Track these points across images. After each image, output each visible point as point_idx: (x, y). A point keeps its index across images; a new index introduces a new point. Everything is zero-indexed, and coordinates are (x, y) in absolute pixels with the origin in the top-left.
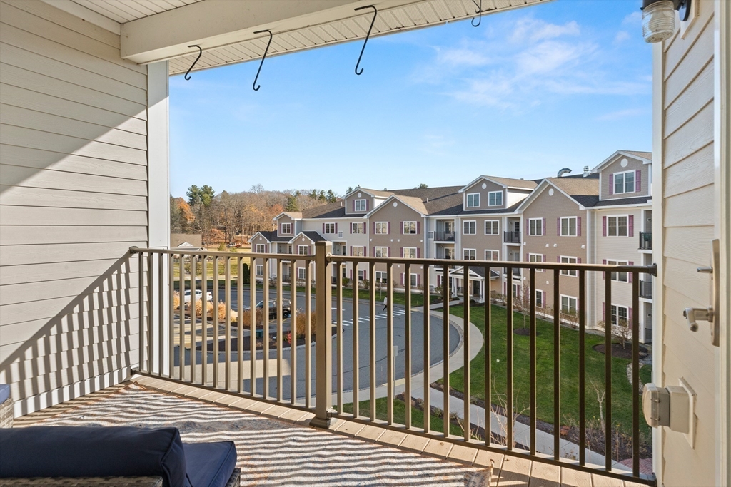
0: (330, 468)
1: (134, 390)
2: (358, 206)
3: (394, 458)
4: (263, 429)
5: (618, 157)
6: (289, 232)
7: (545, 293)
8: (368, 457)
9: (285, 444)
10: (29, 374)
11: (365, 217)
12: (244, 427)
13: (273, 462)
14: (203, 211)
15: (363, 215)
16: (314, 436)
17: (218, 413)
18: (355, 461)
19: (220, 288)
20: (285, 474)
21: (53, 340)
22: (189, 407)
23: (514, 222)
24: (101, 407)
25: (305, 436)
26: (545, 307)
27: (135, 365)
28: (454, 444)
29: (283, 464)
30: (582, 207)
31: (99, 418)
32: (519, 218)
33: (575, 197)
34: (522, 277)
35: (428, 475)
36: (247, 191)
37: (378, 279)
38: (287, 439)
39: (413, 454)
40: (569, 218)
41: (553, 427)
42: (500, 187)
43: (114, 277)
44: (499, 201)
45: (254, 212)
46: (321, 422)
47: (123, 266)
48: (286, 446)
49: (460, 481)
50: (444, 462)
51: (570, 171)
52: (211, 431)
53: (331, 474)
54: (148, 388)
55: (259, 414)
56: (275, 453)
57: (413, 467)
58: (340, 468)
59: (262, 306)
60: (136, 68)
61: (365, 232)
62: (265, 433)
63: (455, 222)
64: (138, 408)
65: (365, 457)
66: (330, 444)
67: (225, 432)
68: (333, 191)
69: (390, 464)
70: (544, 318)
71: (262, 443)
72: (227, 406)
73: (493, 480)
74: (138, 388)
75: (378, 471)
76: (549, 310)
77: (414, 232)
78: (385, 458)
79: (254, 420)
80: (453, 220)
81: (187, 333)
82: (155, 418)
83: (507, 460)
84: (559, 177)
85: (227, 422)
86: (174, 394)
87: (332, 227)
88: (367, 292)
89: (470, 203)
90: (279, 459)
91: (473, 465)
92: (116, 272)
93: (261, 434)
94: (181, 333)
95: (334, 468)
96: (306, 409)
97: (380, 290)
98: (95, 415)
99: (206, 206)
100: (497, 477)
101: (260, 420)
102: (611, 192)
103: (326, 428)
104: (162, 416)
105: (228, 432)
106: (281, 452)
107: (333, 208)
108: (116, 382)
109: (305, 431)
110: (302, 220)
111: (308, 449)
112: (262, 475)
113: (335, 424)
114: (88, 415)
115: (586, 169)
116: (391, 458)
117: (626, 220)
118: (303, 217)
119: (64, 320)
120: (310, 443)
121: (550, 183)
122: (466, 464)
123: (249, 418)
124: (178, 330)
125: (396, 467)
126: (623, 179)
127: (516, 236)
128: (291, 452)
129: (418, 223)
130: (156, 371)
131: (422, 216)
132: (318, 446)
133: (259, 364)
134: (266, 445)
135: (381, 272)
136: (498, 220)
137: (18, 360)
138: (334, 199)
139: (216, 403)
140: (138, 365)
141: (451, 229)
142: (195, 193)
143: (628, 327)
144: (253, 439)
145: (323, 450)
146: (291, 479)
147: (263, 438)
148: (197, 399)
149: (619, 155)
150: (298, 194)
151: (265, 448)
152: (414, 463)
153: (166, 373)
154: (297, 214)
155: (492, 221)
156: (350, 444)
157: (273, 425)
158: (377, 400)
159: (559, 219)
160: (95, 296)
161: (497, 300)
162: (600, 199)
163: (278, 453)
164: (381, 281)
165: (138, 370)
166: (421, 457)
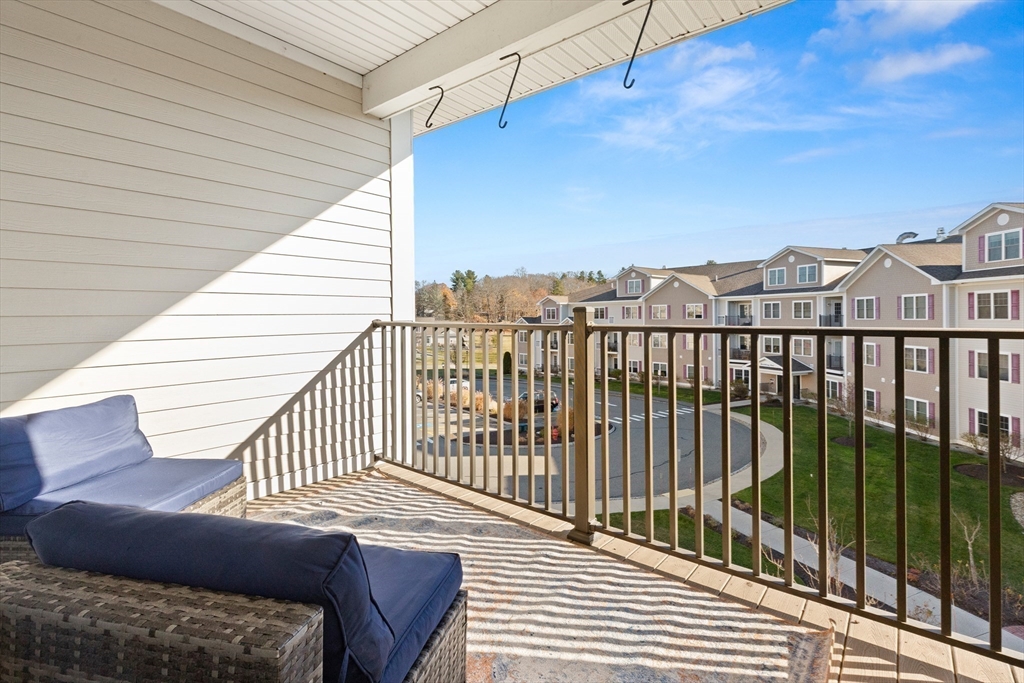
0: (592, 599)
1: (375, 478)
2: (631, 287)
3: (680, 596)
4: (511, 537)
5: (994, 211)
6: (553, 317)
7: (879, 393)
8: (643, 590)
9: (536, 559)
10: (273, 452)
11: (640, 300)
12: (489, 532)
13: (519, 581)
14: (466, 296)
15: (637, 298)
16: (572, 553)
17: (461, 512)
18: (625, 593)
19: (477, 378)
20: (534, 599)
21: (296, 417)
22: (430, 502)
23: (833, 303)
24: (340, 494)
25: (561, 552)
26: (879, 411)
27: (378, 451)
28: (769, 586)
29: (532, 586)
30: (935, 281)
31: (336, 505)
32: (841, 298)
33: (925, 268)
34: (845, 373)
35: (731, 629)
36: (510, 274)
37: (656, 372)
38: (538, 553)
39: (707, 595)
40: (915, 296)
41: (896, 568)
42: (814, 260)
43: (357, 352)
44: (812, 277)
45: (517, 298)
46: (581, 536)
47: (366, 341)
48: (536, 562)
49: (781, 644)
50: (754, 612)
51: (916, 235)
52: (451, 534)
53: (593, 608)
54: (389, 477)
55: (507, 518)
56: (522, 570)
57: (707, 613)
58: (605, 600)
59: (525, 398)
60: (378, 123)
61: (640, 318)
62: (512, 543)
63: (752, 304)
64: (377, 498)
65: (640, 590)
66: (592, 566)
67: (465, 536)
68: (603, 273)
69: (675, 604)
70: (879, 425)
71: (508, 555)
72: (471, 505)
73: (837, 651)
74: (380, 475)
75: (657, 613)
76: (886, 416)
77: (700, 316)
78: (667, 594)
79: (501, 525)
80: (750, 302)
81: (452, 423)
82: (393, 511)
83: (856, 623)
84: (898, 244)
85: (469, 524)
86: (416, 486)
87: (602, 312)
88: (641, 387)
89: (772, 281)
90: (527, 578)
91: (800, 623)
92: (359, 347)
93: (507, 542)
94: (446, 423)
95: (597, 599)
96: (563, 517)
97: (658, 383)
98: (333, 502)
99: (468, 292)
100: (842, 647)
101: (508, 526)
102: (981, 260)
103: (587, 544)
104: (400, 509)
105: (469, 537)
106: (530, 570)
107: (603, 290)
108: (359, 468)
109: (562, 546)
110: (568, 305)
111: (564, 569)
112: (505, 597)
113: (600, 540)
114: (327, 501)
115: (942, 231)
116: (675, 595)
117: (1007, 297)
118: (570, 301)
119: (307, 397)
120: (567, 562)
121: (886, 251)
122: (788, 619)
123: (495, 522)
124: (443, 420)
125: (683, 609)
126: (1000, 242)
127: (836, 321)
128: (542, 571)
129: (705, 306)
130: (399, 458)
131: (710, 297)
132: (577, 567)
133: (523, 460)
134: (512, 558)
135: (660, 363)
136: (811, 301)
137: (262, 437)
138: (604, 281)
139: (459, 500)
140: (381, 451)
141: (747, 312)
142: (457, 279)
143: (1010, 444)
144: (497, 548)
145: (584, 573)
146: (540, 608)
147: (509, 549)
148: (439, 494)
149: (994, 209)
150: (564, 276)
151: (510, 561)
152: (709, 608)
153: (409, 461)
154: (562, 297)
155: (802, 302)
156: (619, 569)
157: (523, 533)
158: (655, 512)
159: (899, 298)
160: (338, 373)
161: (811, 401)
162: (964, 270)
163: (526, 570)
164: (659, 373)
165: (381, 456)
166: (720, 600)
